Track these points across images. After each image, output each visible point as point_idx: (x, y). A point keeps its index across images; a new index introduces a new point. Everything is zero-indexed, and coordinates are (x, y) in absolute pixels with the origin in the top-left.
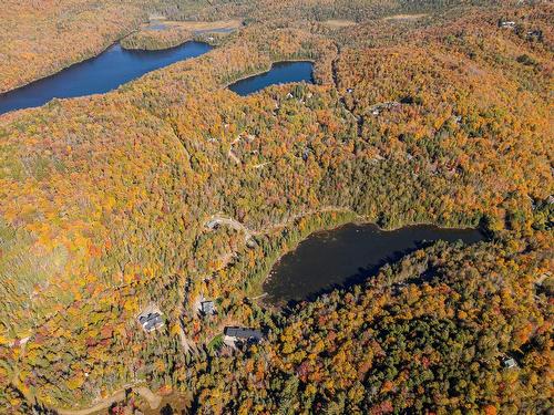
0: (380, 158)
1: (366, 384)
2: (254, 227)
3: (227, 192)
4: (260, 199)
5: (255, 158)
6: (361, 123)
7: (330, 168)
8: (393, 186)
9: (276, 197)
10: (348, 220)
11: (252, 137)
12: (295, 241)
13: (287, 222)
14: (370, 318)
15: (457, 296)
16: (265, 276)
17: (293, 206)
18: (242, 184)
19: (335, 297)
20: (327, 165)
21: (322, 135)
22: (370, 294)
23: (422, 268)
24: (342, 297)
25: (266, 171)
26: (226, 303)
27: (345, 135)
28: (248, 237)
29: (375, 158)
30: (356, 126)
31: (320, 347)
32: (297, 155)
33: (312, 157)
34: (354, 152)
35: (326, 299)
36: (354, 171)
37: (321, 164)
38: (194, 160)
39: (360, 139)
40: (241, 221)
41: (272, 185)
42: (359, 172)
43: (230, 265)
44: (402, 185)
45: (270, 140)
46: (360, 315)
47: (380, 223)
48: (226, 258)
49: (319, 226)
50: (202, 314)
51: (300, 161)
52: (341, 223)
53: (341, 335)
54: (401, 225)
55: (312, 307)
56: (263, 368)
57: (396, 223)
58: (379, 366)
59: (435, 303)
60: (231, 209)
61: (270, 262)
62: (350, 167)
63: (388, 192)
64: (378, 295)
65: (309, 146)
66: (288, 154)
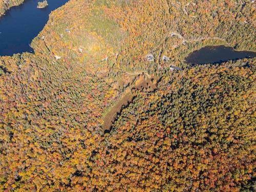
0: (246, 22)
1: (211, 86)
2: (187, 39)
3: (180, 24)
4: (191, 29)
5: (193, 13)
6: (243, 6)
7: (223, 22)
8: (246, 34)
9: (197, 30)
10: (223, 44)
11: (194, 4)
12: (200, 47)
13: (199, 40)
14: (218, 72)
15: (252, 73)
16: (187, 55)
17: (203, 34)
18: (186, 22)
19: (209, 65)
20: (222, 21)
21: (224, 8)
22: (221, 67)
23: (243, 64)
24: (211, 66)
25: (196, 19)
26: (173, 59)
27: (234, 10)
28: (184, 41)
29: (244, 21)
30: (241, 7)
31: (199, 76)
32: (211, 15)
33: (217, 17)
34: (236, 18)
35: (205, 65)
36: (232, 26)
37: (220, 20)
38: (171, 10)
39: (240, 13)
40: (183, 35)
41: (197, 25)
42: (234, 26)
43: (176, 49)
44: (250, 35)
45: (202, 6)
46: (215, 71)
47: (235, 48)
48: (175, 46)
49: (211, 44)
50: (165, 60)
51: (211, 18)
52: (220, 44)
53: (207, 74)
54: (243, 50)
55: (200, 66)
56: (181, 76)
57: (242, 48)
58: (216, 82)
59: (243, 73)
60: (180, 31)
61: (189, 51)
62: (231, 23)
63: (243, 36)
64: (224, 68)
65: (217, 12)
66: (207, 14)
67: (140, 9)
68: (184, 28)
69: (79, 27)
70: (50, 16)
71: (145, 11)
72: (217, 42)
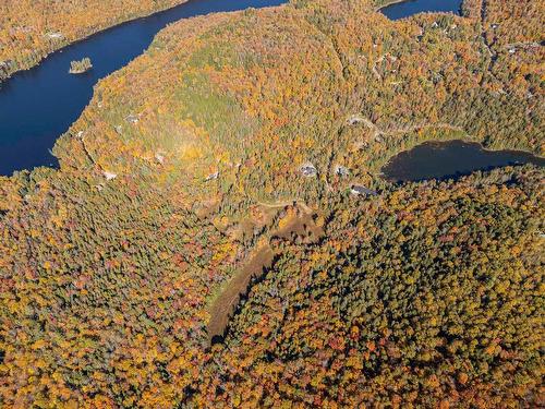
0: (502, 92)
1: (440, 227)
2: (383, 128)
3: (368, 99)
4: (391, 109)
5: (393, 77)
6: (494, 59)
7: (455, 93)
8: (505, 116)
9: (404, 109)
10: (458, 137)
11: (394, 59)
12: (410, 145)
13: (409, 129)
14: (455, 197)
15: (525, 197)
16: (385, 162)
17: (416, 118)
18: (379, 95)
19: (433, 183)
20: (453, 91)
21: (455, 64)
22: (459, 185)
23: (505, 178)
24: (437, 184)
25: (400, 88)
26: (356, 171)
27: (477, 67)
28: (377, 134)
29: (498, 90)
30: (489, 60)
31: (415, 206)
32: (429, 79)
33: (442, 82)
34: (481, 84)
35: (426, 183)
36: (475, 100)
37: (448, 90)
38: (346, 71)
39: (489, 73)
40: (374, 122)
41: (403, 100)
42: (479, 100)
43: (361, 150)
44: (514, 117)
45: (409, 63)
46: (448, 194)
47: (484, 144)
48: (359, 145)
49: (434, 137)
50: (339, 174)
51: (431, 84)
52: (452, 138)
53: (431, 202)
54: (502, 148)
55: (414, 184)
56: (375, 209)
57: (499, 145)
58: (452, 220)
59: (507, 197)
60: (369, 112)
61: (390, 154)
62: (472, 95)
63: (499, 121)
64: (466, 187)
65: (442, 73)
66: (421, 77)
67: (282, 71)
68: (376, 107)
69: (155, 111)
70: (97, 88)
71: (294, 75)
72: (447, 133)
